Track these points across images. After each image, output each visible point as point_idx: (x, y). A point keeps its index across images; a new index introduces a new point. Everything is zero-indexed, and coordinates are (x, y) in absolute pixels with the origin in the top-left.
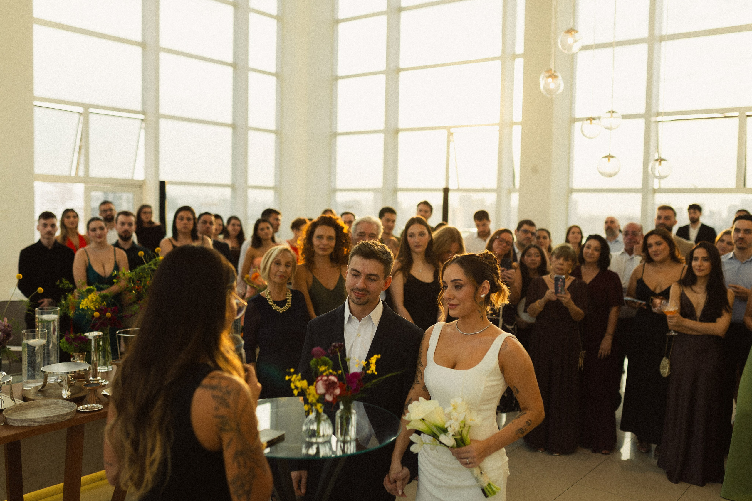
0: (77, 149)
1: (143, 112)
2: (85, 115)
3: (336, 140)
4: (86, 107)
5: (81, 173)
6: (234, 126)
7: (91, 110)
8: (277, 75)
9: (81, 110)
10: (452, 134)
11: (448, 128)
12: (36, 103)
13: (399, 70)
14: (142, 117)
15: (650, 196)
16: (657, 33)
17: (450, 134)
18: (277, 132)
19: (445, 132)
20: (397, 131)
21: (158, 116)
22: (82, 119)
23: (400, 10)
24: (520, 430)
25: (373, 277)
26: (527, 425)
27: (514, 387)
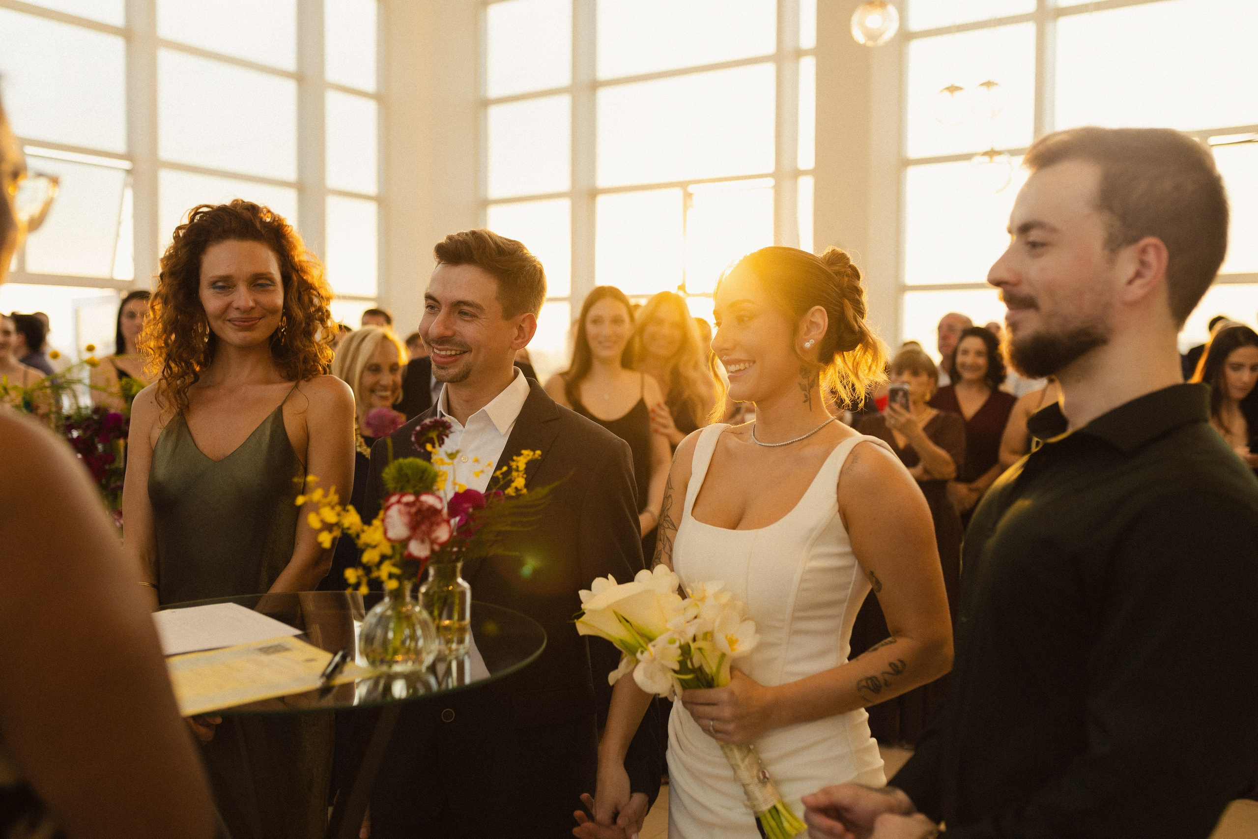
8: (379, 98)
13: (595, 85)
18: (381, 200)
20: (593, 193)
24: (869, 682)
25: (466, 308)
26: (893, 672)
27: (872, 573)
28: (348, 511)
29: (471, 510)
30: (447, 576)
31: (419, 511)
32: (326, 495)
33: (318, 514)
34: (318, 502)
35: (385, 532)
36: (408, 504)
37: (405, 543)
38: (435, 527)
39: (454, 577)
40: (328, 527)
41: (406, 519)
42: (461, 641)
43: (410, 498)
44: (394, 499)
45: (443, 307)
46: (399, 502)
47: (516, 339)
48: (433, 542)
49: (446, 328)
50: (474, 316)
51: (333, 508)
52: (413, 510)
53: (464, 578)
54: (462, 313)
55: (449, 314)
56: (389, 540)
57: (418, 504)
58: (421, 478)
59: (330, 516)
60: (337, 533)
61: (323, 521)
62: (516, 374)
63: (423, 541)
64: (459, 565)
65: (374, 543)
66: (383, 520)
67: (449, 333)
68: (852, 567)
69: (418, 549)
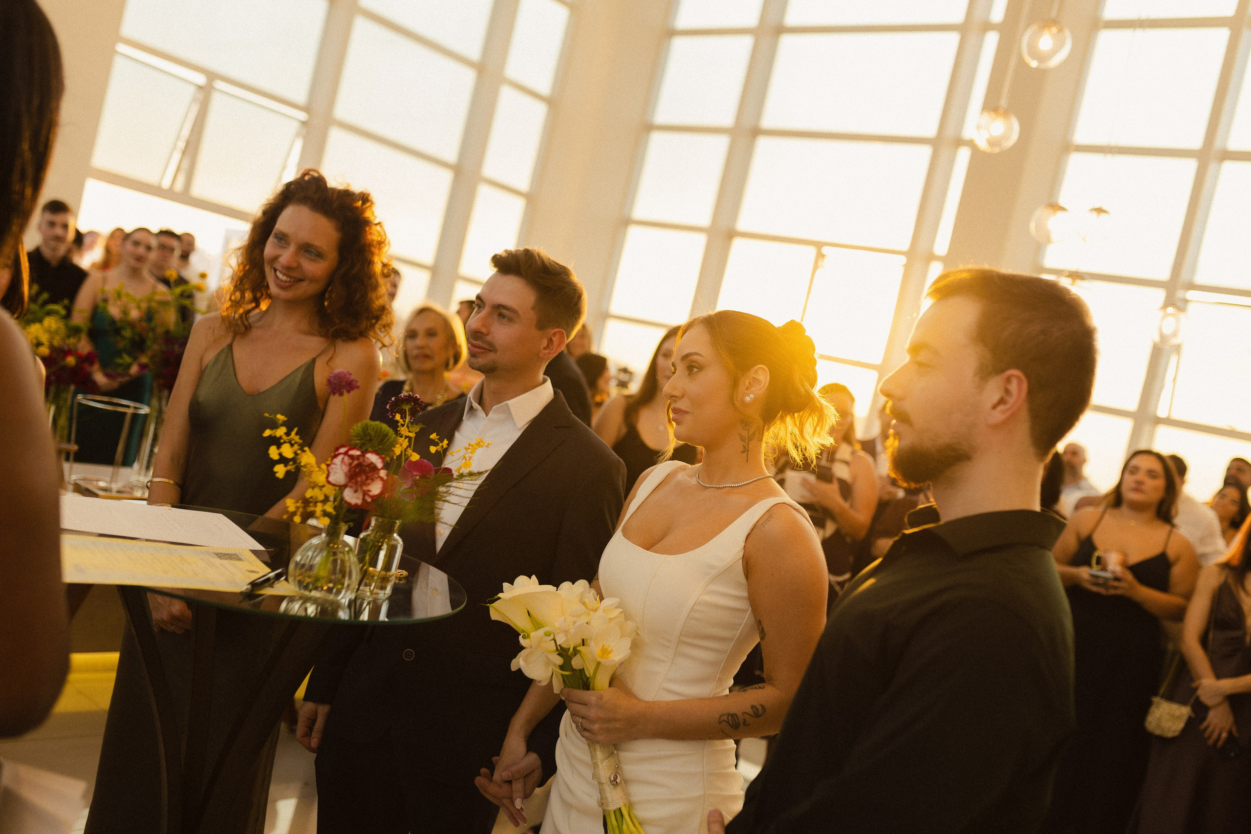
0: (181, 145)
1: (306, 109)
2: (205, 93)
3: (625, 233)
4: (212, 76)
5: (179, 186)
6: (458, 170)
7: (219, 85)
8: (551, 102)
9: (201, 79)
10: (823, 256)
11: (819, 245)
12: (121, 48)
13: (757, 132)
14: (302, 116)
15: (1147, 428)
16: (1218, 144)
17: (820, 256)
18: (530, 198)
19: (812, 251)
20: (731, 234)
21: (330, 121)
22: (201, 96)
23: (781, 30)
24: (730, 717)
25: (505, 312)
26: (752, 713)
27: (760, 622)
28: (305, 451)
29: (418, 477)
30: (386, 530)
31: (360, 465)
32: (288, 434)
33: (279, 447)
34: (280, 438)
35: (327, 477)
36: (352, 457)
37: (342, 487)
38: (369, 481)
39: (391, 532)
40: (283, 460)
41: (346, 469)
42: (383, 588)
43: (356, 453)
44: (342, 450)
45: (486, 307)
46: (346, 453)
47: (545, 349)
48: (365, 493)
49: (484, 326)
50: (511, 320)
51: (292, 445)
52: (356, 462)
53: (400, 535)
54: (501, 315)
55: (490, 314)
56: (329, 482)
57: (361, 460)
58: (382, 440)
59: (287, 451)
60: (291, 467)
61: (280, 454)
62: (544, 381)
63: (356, 491)
64: (398, 523)
65: (320, 484)
66: (328, 465)
67: (484, 330)
68: (746, 611)
69: (351, 497)
